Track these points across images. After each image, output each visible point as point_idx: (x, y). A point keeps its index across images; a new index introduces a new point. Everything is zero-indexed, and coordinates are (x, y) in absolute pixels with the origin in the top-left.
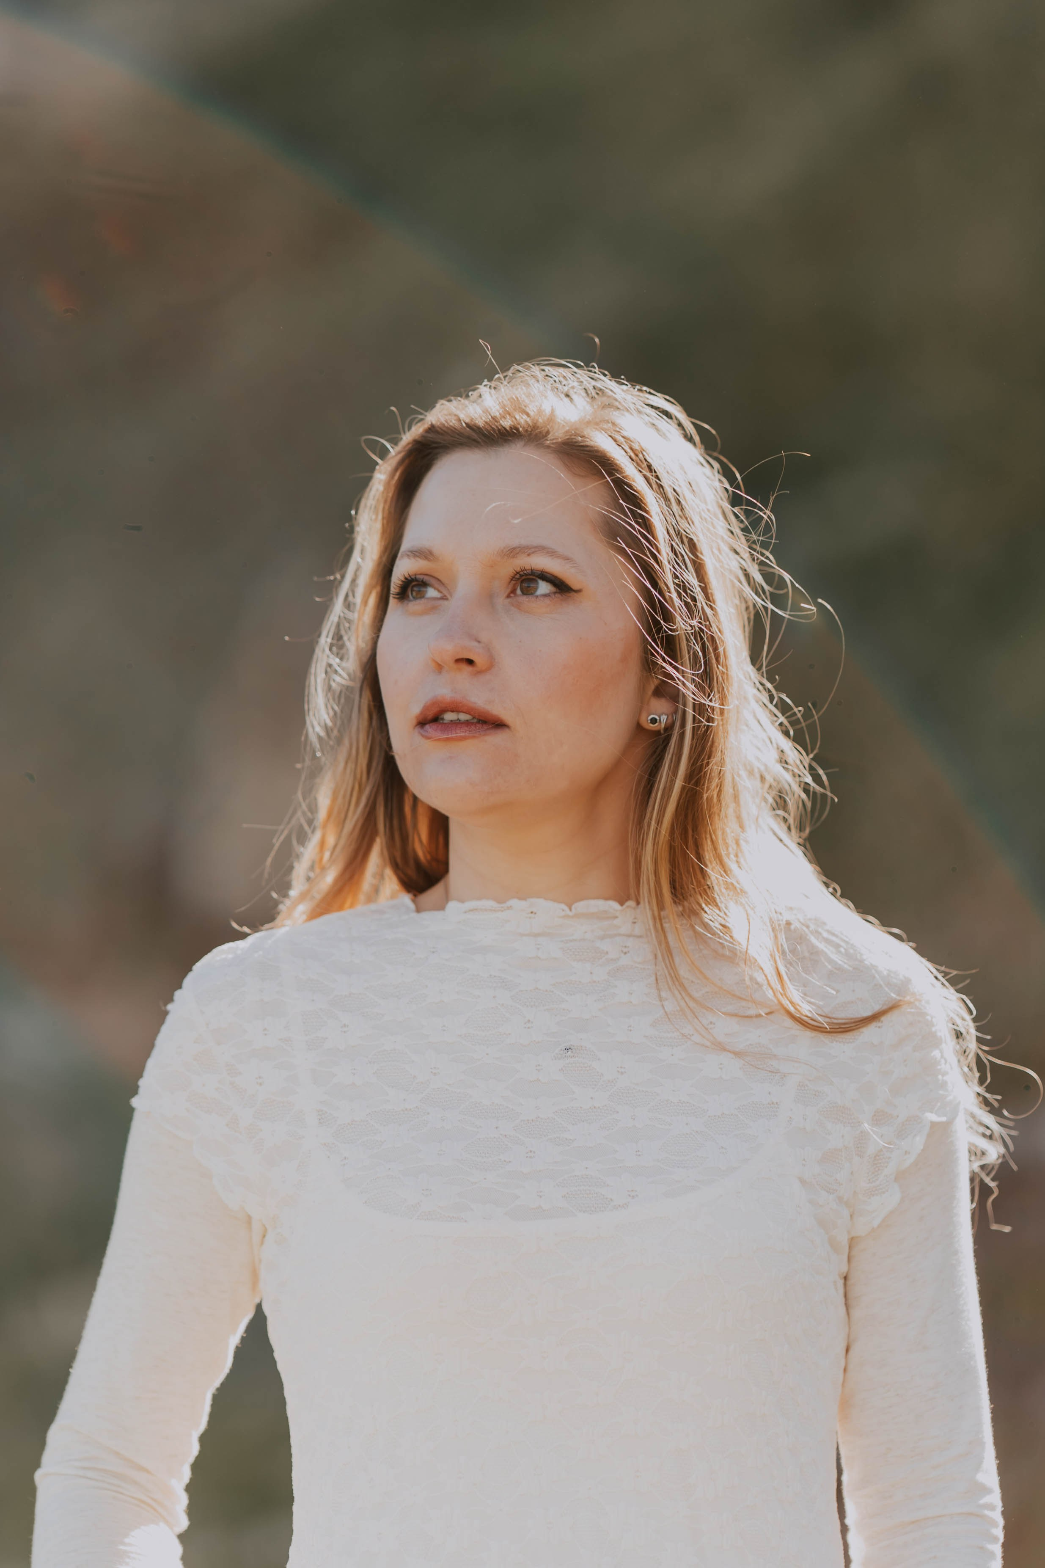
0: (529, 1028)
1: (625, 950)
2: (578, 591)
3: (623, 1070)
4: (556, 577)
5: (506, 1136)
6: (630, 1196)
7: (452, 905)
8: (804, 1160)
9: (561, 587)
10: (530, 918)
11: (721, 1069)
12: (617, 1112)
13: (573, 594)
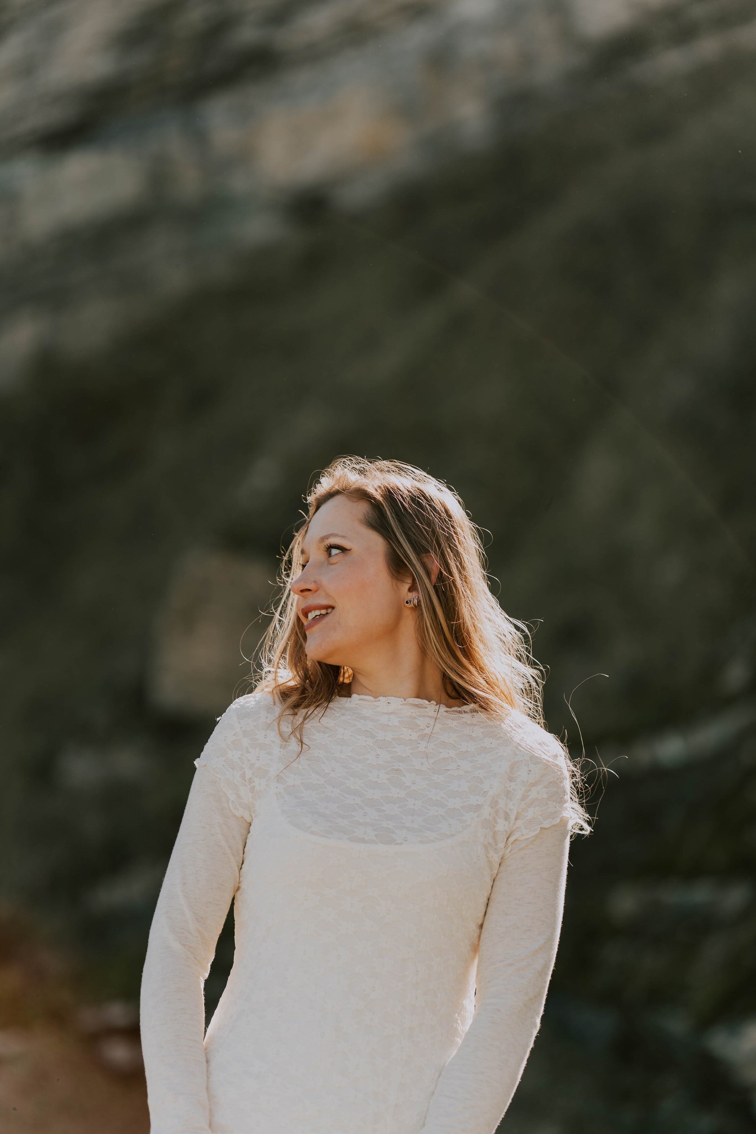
0: (377, 757)
1: (428, 725)
2: (349, 550)
3: (414, 782)
4: (339, 546)
5: (357, 804)
6: (404, 840)
7: (354, 696)
8: (486, 835)
9: (342, 549)
10: (388, 705)
11: (459, 787)
12: (408, 801)
13: (347, 552)
